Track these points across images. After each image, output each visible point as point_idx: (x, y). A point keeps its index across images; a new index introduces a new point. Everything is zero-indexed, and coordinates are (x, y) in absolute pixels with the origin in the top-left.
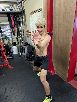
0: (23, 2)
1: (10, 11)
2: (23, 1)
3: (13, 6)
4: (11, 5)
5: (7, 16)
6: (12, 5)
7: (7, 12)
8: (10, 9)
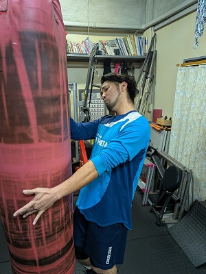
0: (155, 31)
1: (113, 54)
2: (154, 26)
3: (125, 41)
4: (118, 38)
5: (102, 66)
6: (122, 38)
7: (106, 56)
8: (115, 48)
